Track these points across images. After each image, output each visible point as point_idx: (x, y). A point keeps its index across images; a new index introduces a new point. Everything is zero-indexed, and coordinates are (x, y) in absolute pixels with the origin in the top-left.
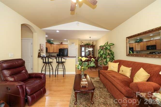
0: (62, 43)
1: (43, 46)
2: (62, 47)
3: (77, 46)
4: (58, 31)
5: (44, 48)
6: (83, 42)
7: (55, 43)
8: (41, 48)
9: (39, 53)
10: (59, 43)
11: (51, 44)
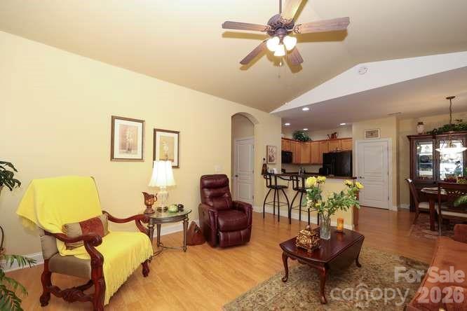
0: (333, 137)
1: (274, 149)
2: (334, 147)
3: (390, 140)
4: (306, 109)
5: (276, 153)
6: (420, 123)
7: (316, 137)
8: (270, 154)
9: (265, 166)
10: (326, 138)
11: (306, 140)
